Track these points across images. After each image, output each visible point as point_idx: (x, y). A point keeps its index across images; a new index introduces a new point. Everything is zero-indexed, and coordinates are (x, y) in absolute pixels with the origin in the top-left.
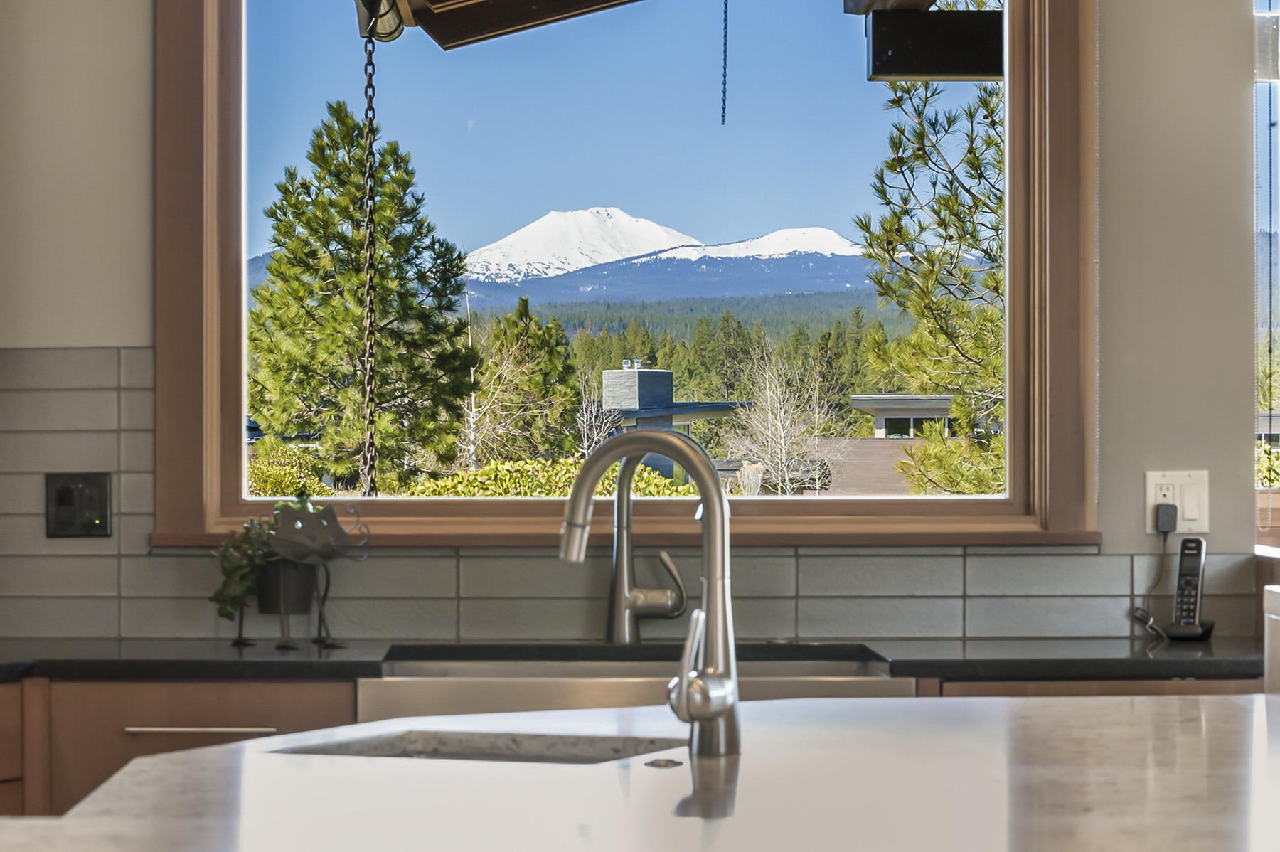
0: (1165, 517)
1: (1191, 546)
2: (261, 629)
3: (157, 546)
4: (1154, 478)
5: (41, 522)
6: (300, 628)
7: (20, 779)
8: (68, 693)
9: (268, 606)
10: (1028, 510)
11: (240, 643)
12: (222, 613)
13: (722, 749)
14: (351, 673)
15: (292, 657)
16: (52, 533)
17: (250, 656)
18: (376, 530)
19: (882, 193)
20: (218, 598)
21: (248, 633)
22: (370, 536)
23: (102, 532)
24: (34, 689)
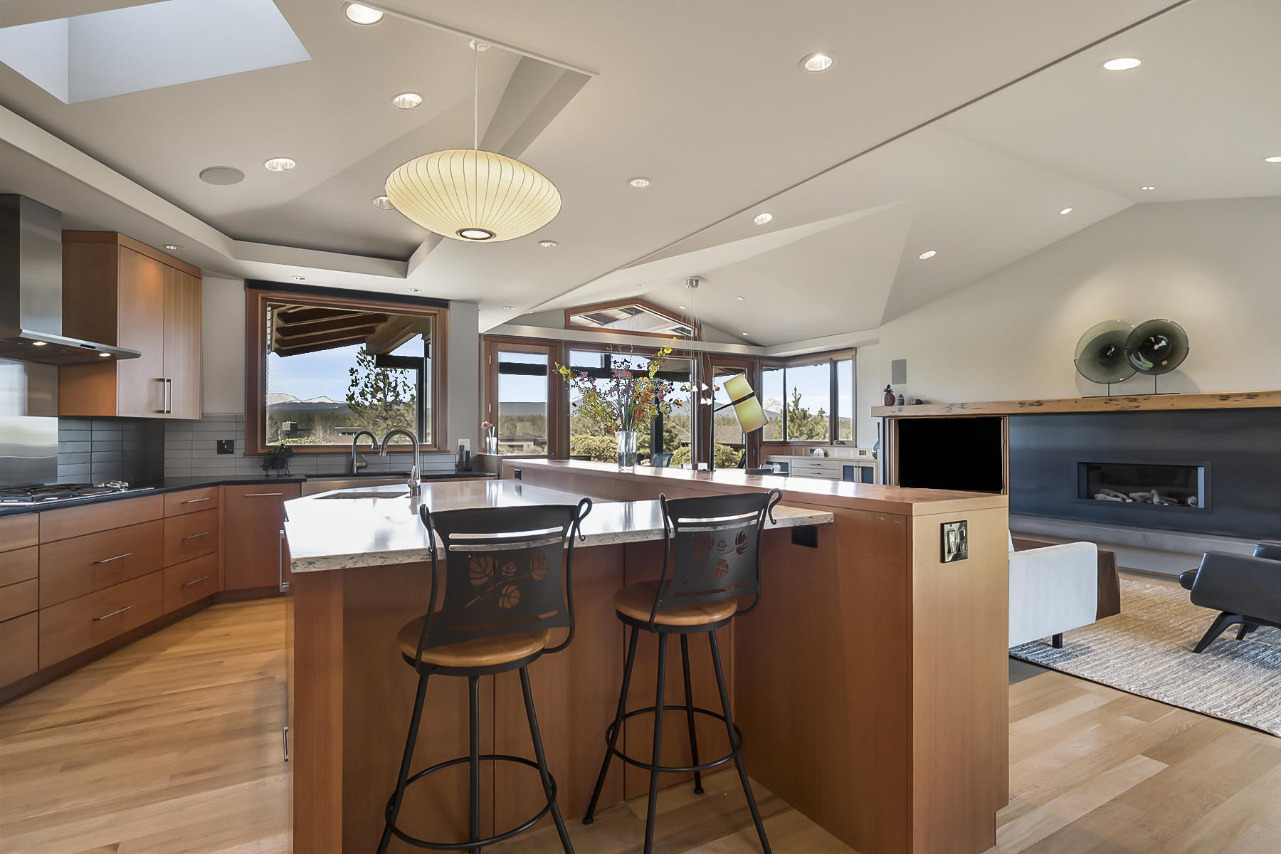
0: (462, 447)
1: (468, 453)
2: (273, 473)
3: (245, 455)
4: (460, 440)
5: (216, 451)
6: (282, 472)
7: (218, 507)
8: (228, 487)
9: (274, 468)
10: (435, 446)
11: (267, 476)
12: (263, 470)
14: (299, 481)
15: (281, 478)
16: (219, 453)
17: (270, 478)
18: (301, 451)
19: (349, 390)
20: (263, 466)
21: (269, 474)
22: (299, 452)
23: (232, 453)
24: (221, 487)
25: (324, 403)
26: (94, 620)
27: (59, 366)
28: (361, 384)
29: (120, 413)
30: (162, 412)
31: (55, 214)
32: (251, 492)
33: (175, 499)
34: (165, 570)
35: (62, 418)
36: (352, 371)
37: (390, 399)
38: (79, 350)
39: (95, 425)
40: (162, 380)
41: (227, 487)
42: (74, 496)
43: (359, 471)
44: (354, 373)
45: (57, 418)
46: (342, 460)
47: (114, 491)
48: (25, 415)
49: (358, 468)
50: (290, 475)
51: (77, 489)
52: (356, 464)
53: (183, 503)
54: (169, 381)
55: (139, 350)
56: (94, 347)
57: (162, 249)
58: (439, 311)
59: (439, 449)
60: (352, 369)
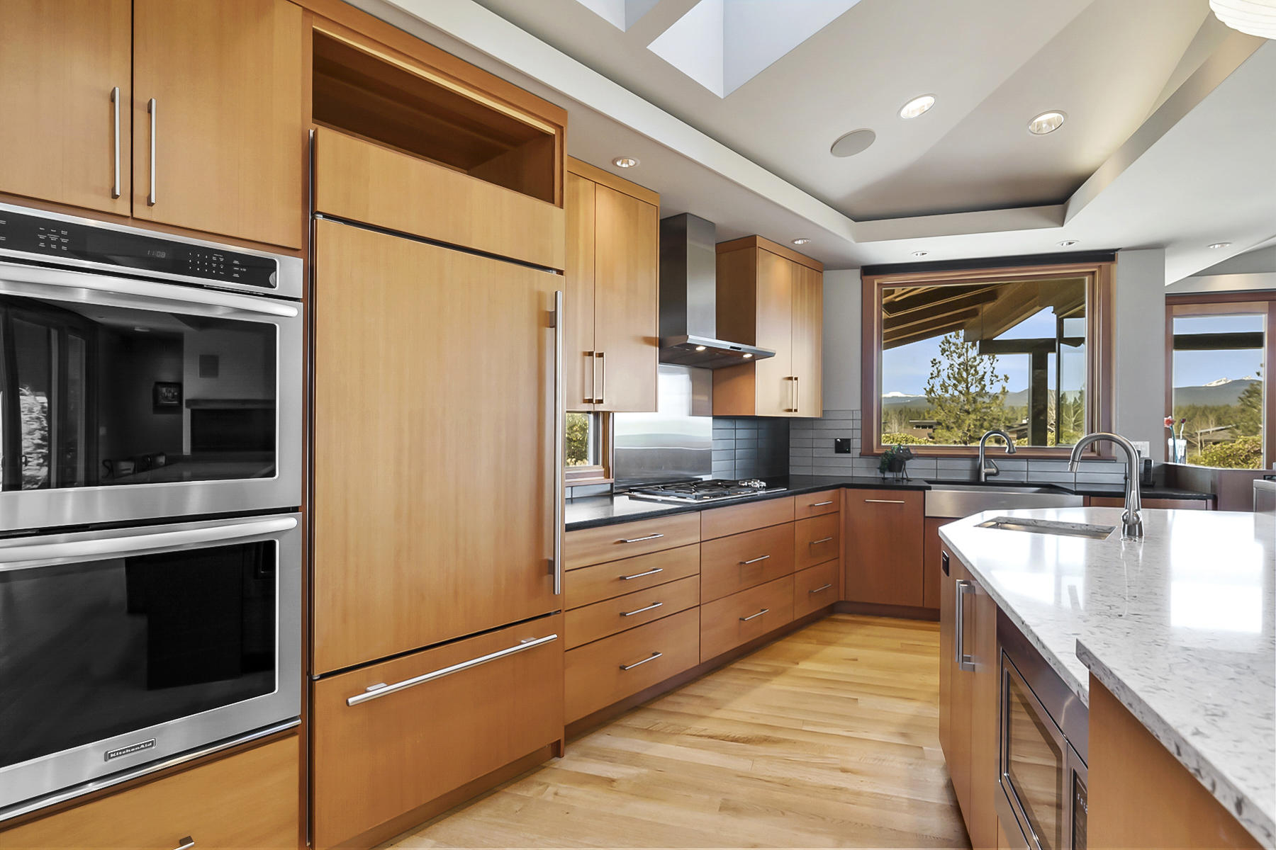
1: (1147, 461)
2: (889, 475)
3: (862, 455)
5: (834, 449)
6: (900, 475)
7: (839, 512)
8: (850, 491)
9: (891, 470)
10: (1093, 451)
12: (881, 472)
13: (1137, 534)
14: (923, 488)
15: (901, 484)
16: (837, 451)
18: (919, 453)
19: (929, 383)
20: (880, 468)
21: (886, 477)
22: (918, 454)
23: (849, 452)
24: (843, 490)
25: (897, 397)
26: (740, 619)
27: (713, 370)
28: (944, 375)
29: (758, 413)
30: (790, 410)
31: (710, 226)
32: (873, 498)
33: (804, 501)
34: (796, 574)
35: (715, 418)
36: (934, 363)
37: (973, 389)
38: (729, 353)
39: (739, 424)
40: (790, 378)
41: (848, 490)
42: (725, 495)
43: (988, 478)
44: (935, 364)
45: (711, 418)
46: (966, 465)
47: (755, 491)
48: (690, 415)
49: (987, 475)
50: (908, 480)
51: (728, 487)
52: (984, 471)
53: (811, 506)
54: (796, 379)
55: (773, 349)
56: (740, 349)
57: (791, 246)
58: (1100, 267)
59: (1099, 454)
60: (935, 360)
